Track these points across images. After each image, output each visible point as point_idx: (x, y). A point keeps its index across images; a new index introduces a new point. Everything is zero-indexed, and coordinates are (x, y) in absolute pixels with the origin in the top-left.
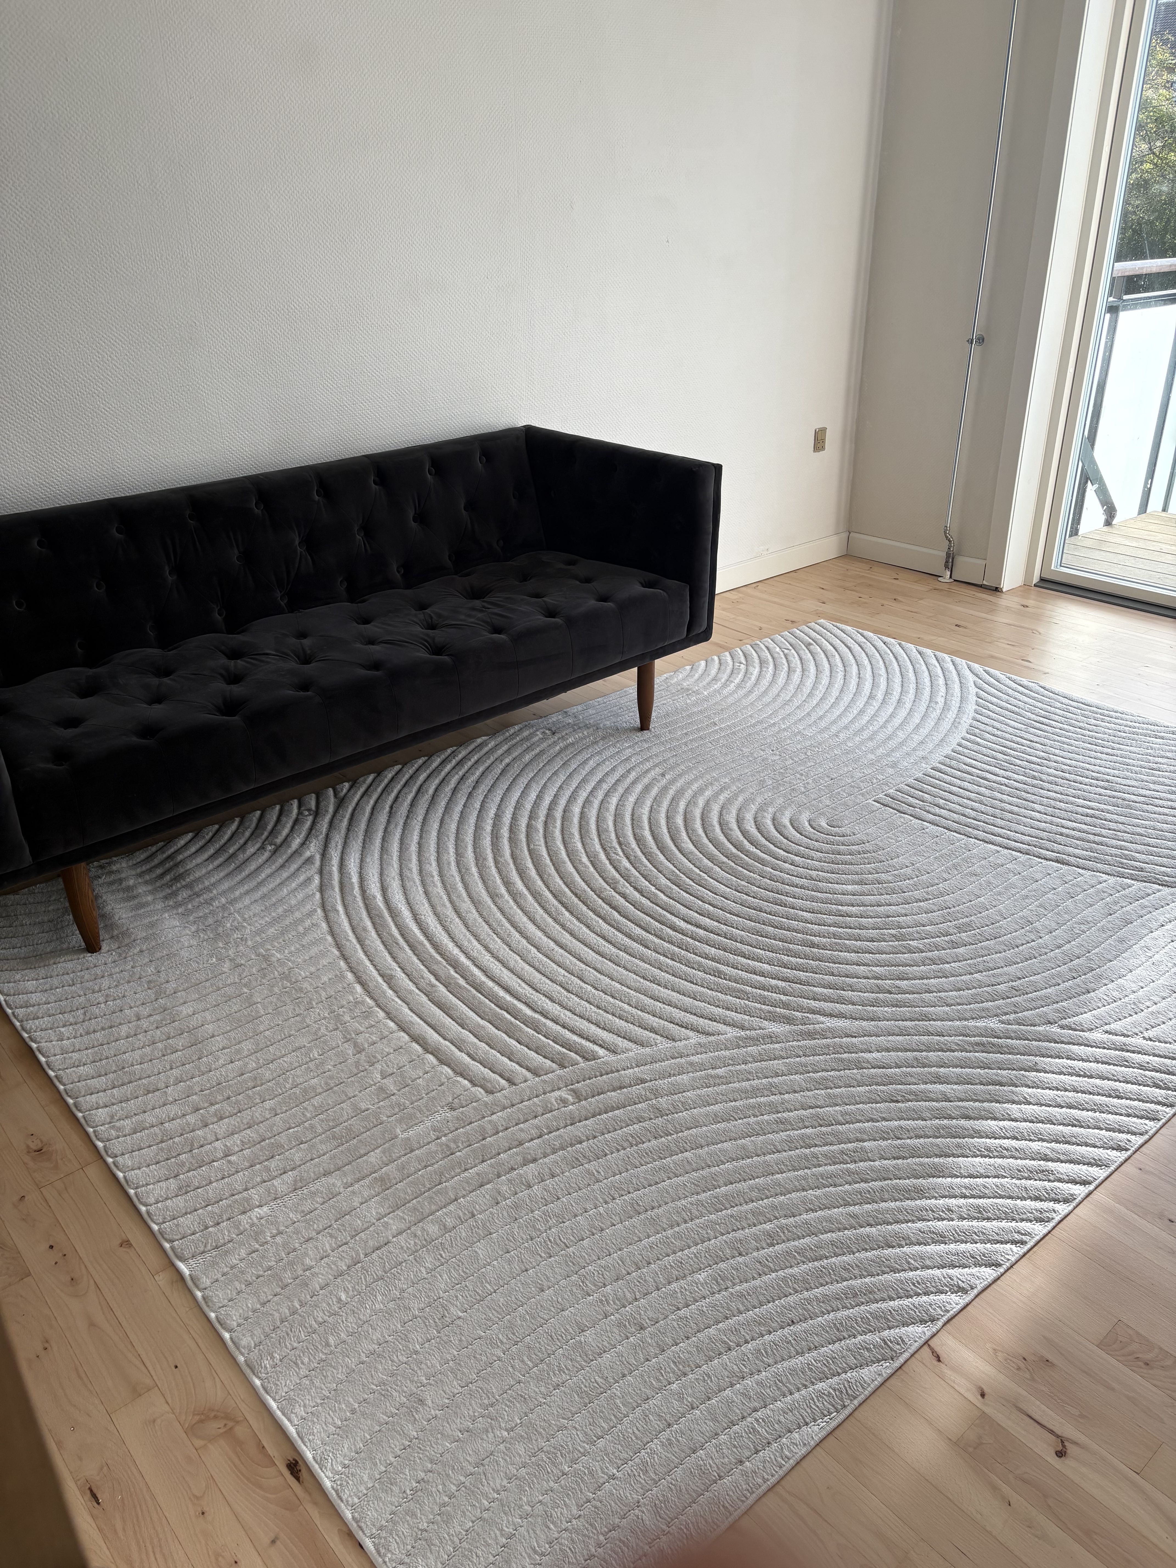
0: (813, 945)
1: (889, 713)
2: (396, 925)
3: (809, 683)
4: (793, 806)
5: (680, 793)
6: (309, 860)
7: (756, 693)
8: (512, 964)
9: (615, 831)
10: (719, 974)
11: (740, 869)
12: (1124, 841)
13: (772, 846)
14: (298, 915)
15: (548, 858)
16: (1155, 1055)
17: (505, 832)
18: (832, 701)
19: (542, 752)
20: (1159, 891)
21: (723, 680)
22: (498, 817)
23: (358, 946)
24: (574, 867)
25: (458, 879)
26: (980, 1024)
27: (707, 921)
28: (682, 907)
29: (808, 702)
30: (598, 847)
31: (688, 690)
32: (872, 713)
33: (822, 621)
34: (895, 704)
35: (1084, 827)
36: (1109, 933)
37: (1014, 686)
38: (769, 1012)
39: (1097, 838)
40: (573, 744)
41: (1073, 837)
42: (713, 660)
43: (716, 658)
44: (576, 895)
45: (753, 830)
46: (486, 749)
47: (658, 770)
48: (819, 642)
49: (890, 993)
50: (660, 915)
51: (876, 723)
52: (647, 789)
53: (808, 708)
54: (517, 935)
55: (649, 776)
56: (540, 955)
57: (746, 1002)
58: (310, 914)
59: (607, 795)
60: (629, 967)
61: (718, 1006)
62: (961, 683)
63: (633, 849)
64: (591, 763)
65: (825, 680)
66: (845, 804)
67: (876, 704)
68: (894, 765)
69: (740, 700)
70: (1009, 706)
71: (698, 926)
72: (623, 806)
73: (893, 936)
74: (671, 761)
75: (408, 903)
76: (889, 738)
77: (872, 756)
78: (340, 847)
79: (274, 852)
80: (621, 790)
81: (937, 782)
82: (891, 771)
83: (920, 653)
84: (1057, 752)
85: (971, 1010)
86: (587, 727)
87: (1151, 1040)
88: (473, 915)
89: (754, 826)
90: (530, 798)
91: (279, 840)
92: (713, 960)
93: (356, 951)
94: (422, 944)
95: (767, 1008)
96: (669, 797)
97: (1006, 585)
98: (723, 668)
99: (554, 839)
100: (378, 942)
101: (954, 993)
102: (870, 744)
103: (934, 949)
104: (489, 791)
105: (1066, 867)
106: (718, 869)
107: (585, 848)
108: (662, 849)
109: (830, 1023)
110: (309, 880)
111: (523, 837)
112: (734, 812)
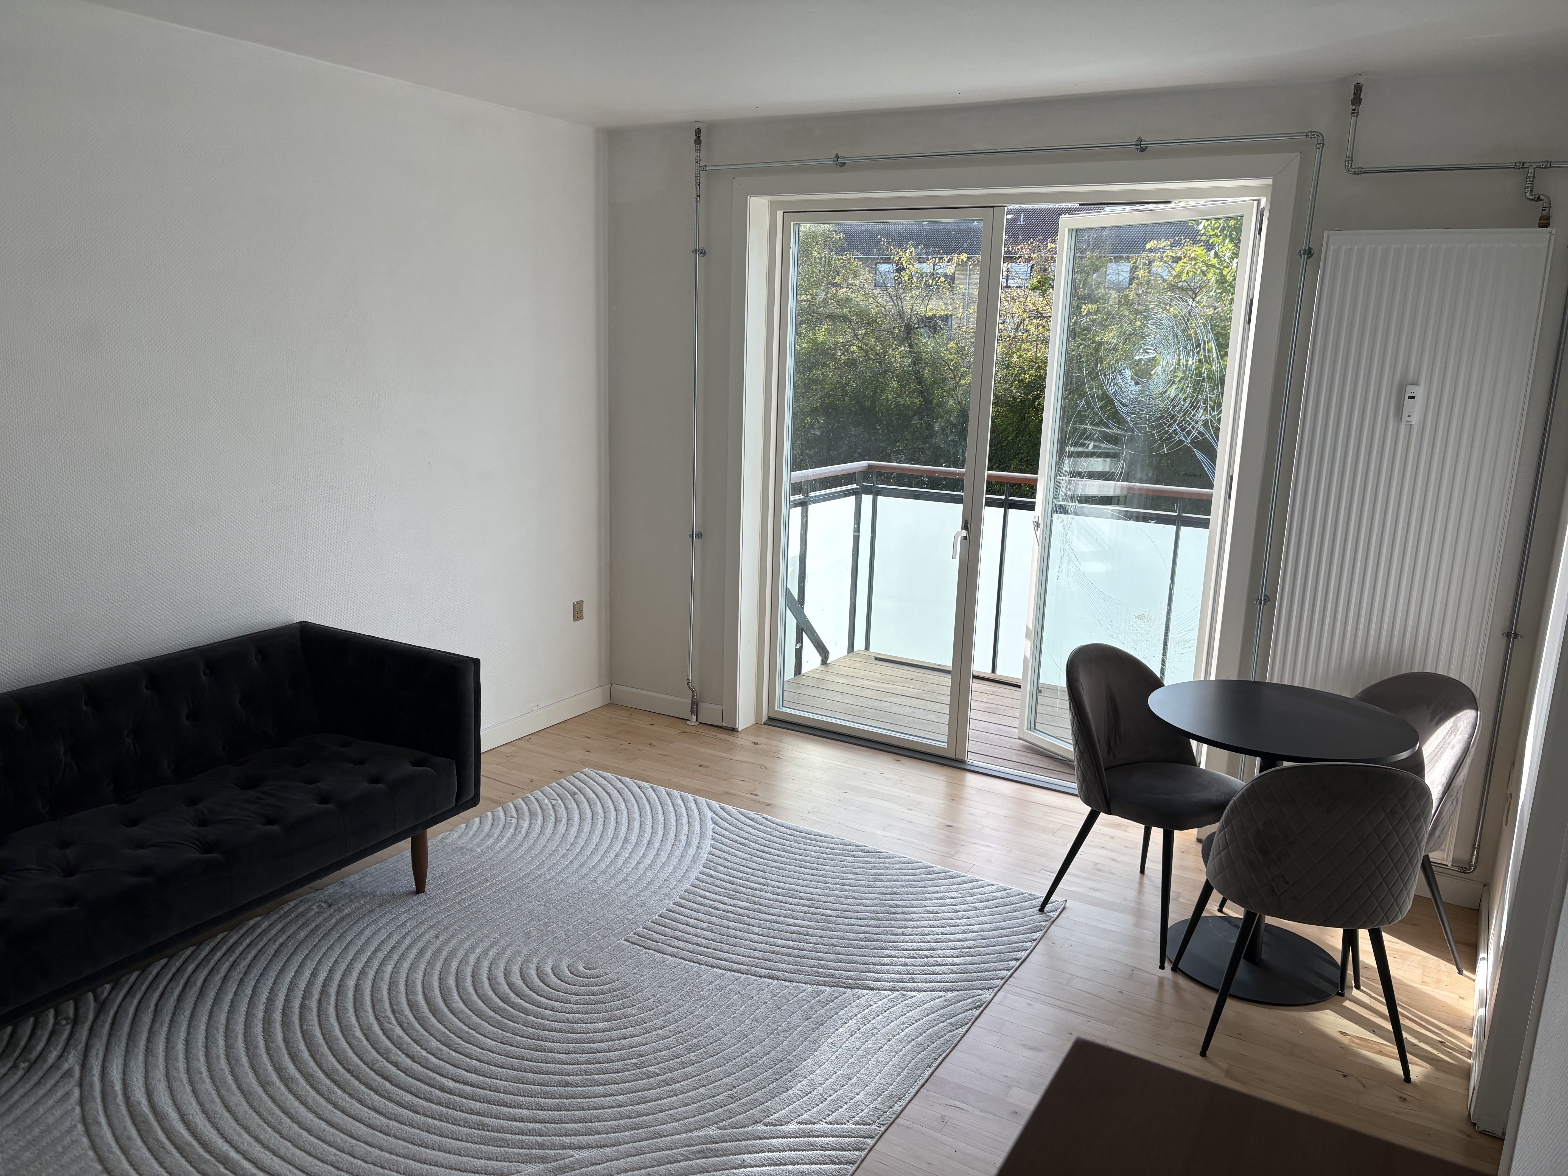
0: (567, 1084)
1: (640, 855)
2: (163, 1129)
3: (573, 831)
4: (555, 954)
5: (452, 954)
6: (68, 1073)
7: (526, 845)
8: (282, 1152)
9: (390, 999)
10: (483, 1127)
11: (506, 1021)
12: (821, 952)
13: (535, 995)
14: (56, 1134)
15: (321, 1038)
16: (833, 1136)
17: (277, 1016)
18: (593, 847)
19: (318, 927)
20: (844, 993)
21: (495, 836)
22: (270, 1000)
23: (122, 1157)
24: (347, 1042)
25: (227, 1072)
26: (702, 1133)
27: (474, 1077)
28: (451, 1067)
29: (572, 851)
30: (372, 1019)
31: (462, 848)
32: (626, 855)
33: (587, 770)
34: (646, 845)
35: (791, 943)
36: (807, 1036)
37: (743, 818)
38: (526, 1155)
39: (801, 953)
40: (349, 915)
41: (782, 954)
42: (487, 816)
43: (489, 814)
44: (349, 1071)
45: (519, 982)
46: (259, 930)
47: (432, 933)
48: (583, 791)
49: (630, 1118)
50: (430, 1078)
51: (629, 865)
52: (421, 952)
53: (571, 857)
54: (288, 1121)
55: (424, 939)
56: (312, 1139)
57: (506, 1149)
58: (70, 1131)
59: (382, 963)
60: (398, 1135)
61: (481, 1158)
62: (701, 820)
63: (406, 1016)
64: (368, 933)
65: (587, 828)
66: (600, 947)
67: (630, 847)
68: (642, 905)
69: (510, 854)
70: (738, 838)
71: (465, 1083)
72: (398, 973)
73: (635, 1064)
74: (445, 922)
75: (175, 1104)
76: (640, 879)
77: (624, 898)
78: (101, 1054)
79: (29, 1069)
80: (396, 957)
81: (677, 916)
82: (640, 910)
83: (668, 795)
84: (774, 877)
85: (695, 1121)
86: (364, 895)
87: (831, 1124)
88: (243, 1107)
89: (519, 978)
90: (303, 977)
91: (33, 1056)
92: (478, 1114)
93: (120, 1162)
94: (189, 1144)
95: (524, 1151)
96: (442, 958)
97: (741, 725)
98: (496, 823)
99: (327, 1016)
100: (144, 1150)
101: (683, 1109)
102: (624, 886)
103: (668, 1071)
104: (262, 974)
105: (776, 982)
106: (486, 1024)
107: (358, 1022)
108: (434, 1011)
109: (579, 1155)
110: (68, 1094)
111: (296, 1019)
112: (502, 966)
